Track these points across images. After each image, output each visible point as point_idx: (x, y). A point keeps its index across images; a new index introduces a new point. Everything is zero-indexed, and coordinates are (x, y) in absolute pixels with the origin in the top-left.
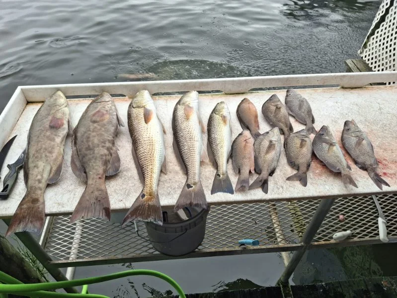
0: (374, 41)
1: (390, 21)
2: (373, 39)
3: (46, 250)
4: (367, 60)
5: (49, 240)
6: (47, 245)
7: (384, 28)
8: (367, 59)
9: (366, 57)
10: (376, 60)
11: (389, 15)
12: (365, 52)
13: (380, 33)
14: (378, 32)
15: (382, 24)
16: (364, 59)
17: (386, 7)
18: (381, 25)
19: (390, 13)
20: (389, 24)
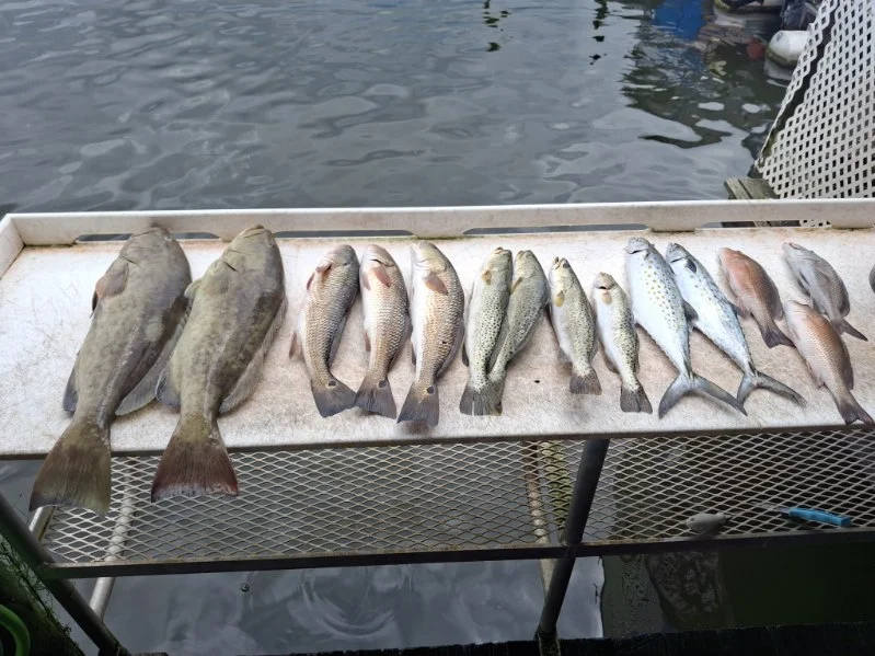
0: (784, 142)
1: (813, 102)
2: (782, 136)
3: (44, 541)
4: (771, 181)
5: (52, 522)
6: (48, 531)
7: (801, 115)
8: (770, 177)
9: (768, 173)
10: (787, 180)
11: (809, 91)
12: (766, 163)
13: (794, 125)
14: (791, 124)
15: (799, 107)
16: (765, 177)
17: (804, 74)
18: (797, 110)
19: (812, 86)
20: (810, 108)
